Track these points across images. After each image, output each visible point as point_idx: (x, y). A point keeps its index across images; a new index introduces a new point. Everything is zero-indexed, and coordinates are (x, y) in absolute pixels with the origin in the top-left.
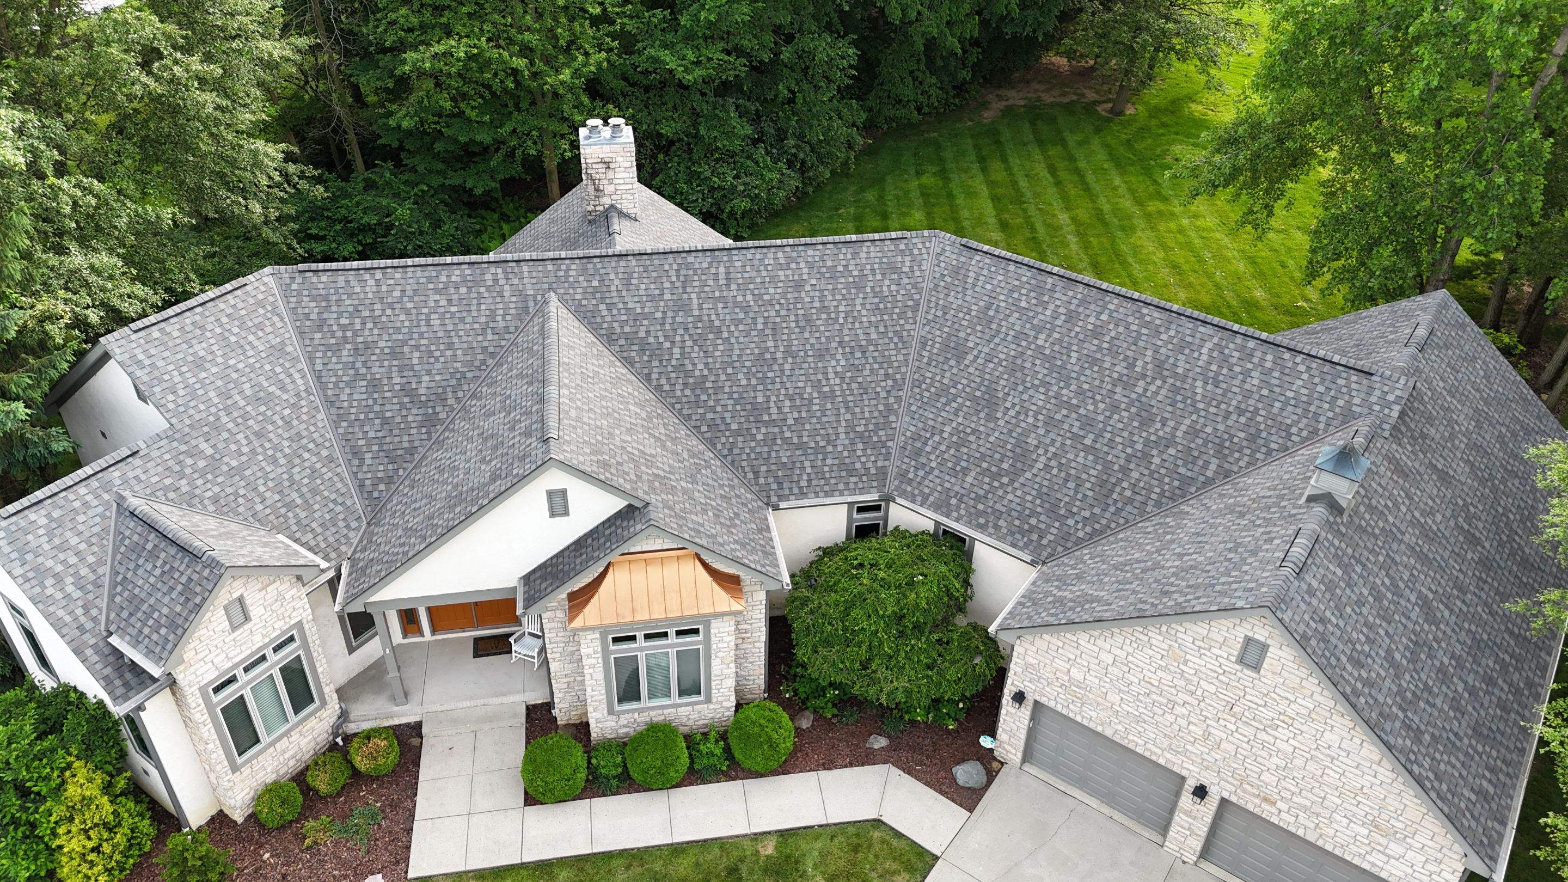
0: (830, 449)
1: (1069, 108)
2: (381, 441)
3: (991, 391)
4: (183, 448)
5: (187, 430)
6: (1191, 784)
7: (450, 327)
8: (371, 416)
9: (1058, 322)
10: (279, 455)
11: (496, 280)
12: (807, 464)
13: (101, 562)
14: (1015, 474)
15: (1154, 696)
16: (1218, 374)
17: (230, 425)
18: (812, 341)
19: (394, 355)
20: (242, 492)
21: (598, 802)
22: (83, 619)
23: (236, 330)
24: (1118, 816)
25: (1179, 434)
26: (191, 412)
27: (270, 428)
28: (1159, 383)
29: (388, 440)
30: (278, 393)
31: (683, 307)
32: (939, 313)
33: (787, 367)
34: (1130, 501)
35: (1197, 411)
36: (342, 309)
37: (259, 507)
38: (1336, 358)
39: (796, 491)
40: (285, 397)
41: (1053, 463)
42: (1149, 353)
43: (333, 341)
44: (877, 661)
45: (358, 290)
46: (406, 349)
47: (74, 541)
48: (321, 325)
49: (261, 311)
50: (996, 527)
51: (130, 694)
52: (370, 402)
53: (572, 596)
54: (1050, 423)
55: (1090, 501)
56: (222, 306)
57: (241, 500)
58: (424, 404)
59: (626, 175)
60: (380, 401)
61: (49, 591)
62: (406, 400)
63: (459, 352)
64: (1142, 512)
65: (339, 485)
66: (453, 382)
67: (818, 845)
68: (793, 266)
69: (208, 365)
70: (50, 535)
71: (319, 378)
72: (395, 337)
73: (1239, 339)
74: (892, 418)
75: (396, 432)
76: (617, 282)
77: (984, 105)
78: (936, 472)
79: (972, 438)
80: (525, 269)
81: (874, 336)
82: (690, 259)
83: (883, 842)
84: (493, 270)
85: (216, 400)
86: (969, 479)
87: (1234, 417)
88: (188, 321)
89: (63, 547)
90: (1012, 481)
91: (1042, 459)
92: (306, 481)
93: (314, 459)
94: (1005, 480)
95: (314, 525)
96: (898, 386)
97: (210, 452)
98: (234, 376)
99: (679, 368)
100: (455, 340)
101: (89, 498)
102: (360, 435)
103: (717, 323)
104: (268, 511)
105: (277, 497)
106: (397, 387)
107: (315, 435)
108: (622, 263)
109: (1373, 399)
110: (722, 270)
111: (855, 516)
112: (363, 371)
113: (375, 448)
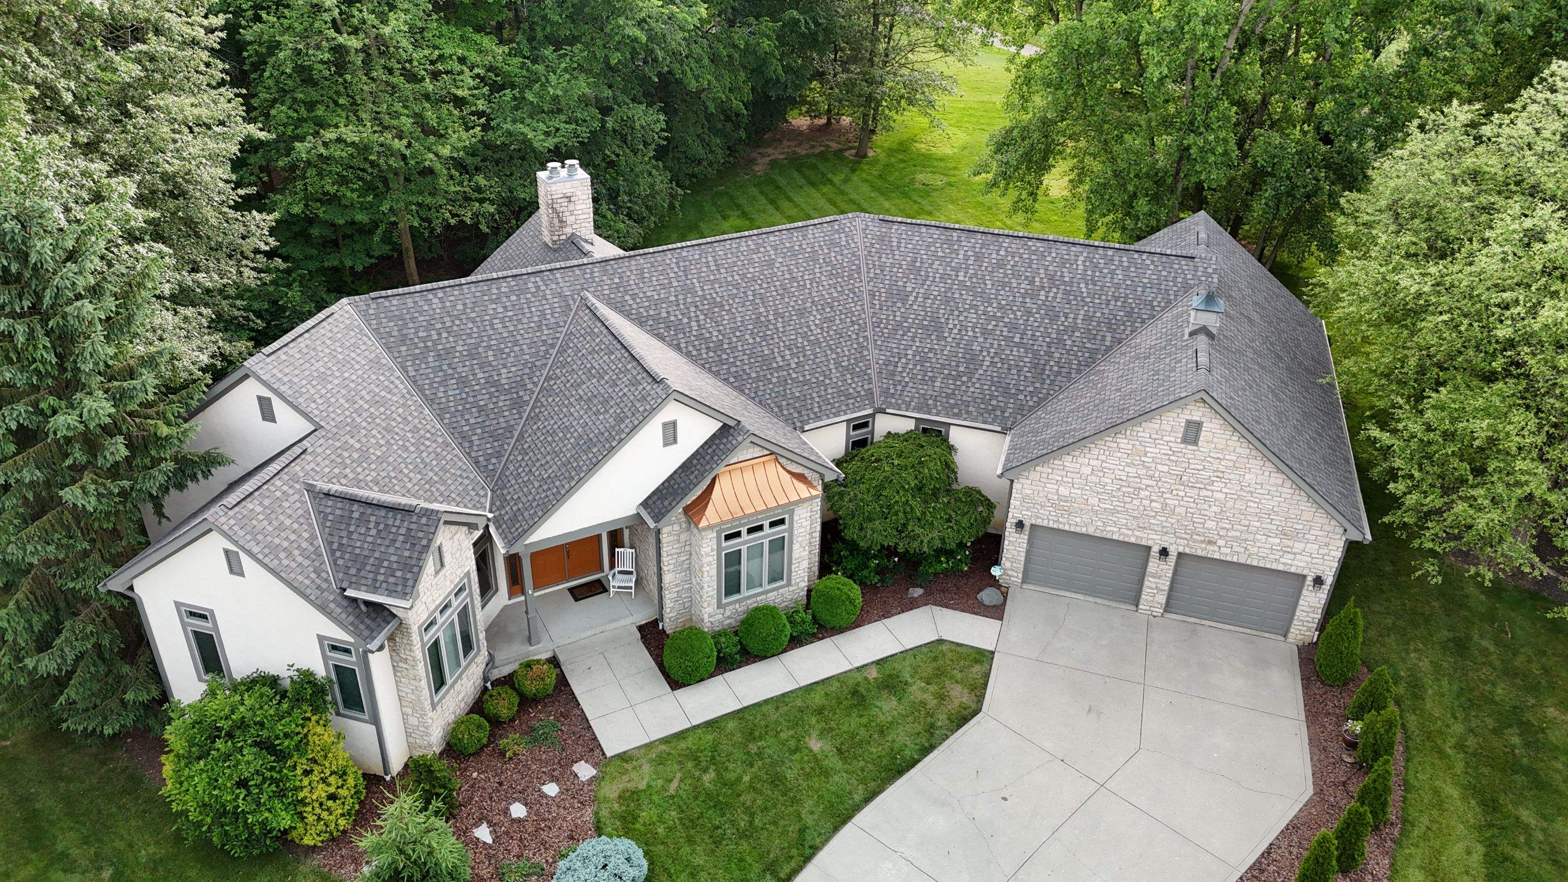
0: (828, 381)
1: (823, 156)
2: (482, 425)
3: (935, 319)
4: (338, 444)
5: (335, 430)
6: (1156, 549)
7: (512, 328)
8: (468, 406)
9: (970, 262)
10: (407, 444)
11: (538, 287)
12: (814, 395)
13: (313, 537)
14: (970, 373)
15: (1124, 489)
16: (1093, 277)
17: (364, 424)
18: (792, 304)
19: (471, 356)
20: (393, 474)
21: (729, 676)
22: (318, 581)
23: (340, 350)
24: (1099, 601)
25: (1079, 321)
26: (333, 416)
27: (394, 424)
28: (1054, 290)
29: (487, 423)
30: (389, 396)
31: (691, 291)
32: (878, 271)
33: (779, 325)
34: (1059, 373)
35: (1086, 304)
36: (417, 325)
37: (409, 485)
38: (1169, 252)
39: (812, 416)
40: (395, 399)
41: (996, 360)
42: (1042, 271)
43: (417, 351)
44: (911, 523)
45: (426, 308)
46: (480, 350)
47: (288, 522)
48: (403, 339)
49: (352, 333)
50: (968, 412)
51: (375, 634)
52: (464, 396)
53: (687, 510)
54: (985, 332)
55: (1031, 379)
56: (323, 331)
57: (394, 481)
58: (508, 392)
59: (583, 206)
60: (471, 394)
61: (285, 562)
62: (493, 390)
63: (524, 347)
64: (1069, 379)
65: (460, 464)
66: (527, 371)
67: (907, 663)
68: (762, 250)
69: (330, 379)
70: (267, 517)
71: (415, 382)
72: (468, 341)
73: (1101, 251)
74: (865, 353)
75: (492, 416)
76: (633, 277)
77: (752, 162)
78: (911, 385)
79: (931, 355)
80: (558, 275)
81: (835, 295)
82: (684, 254)
83: (952, 651)
84: (532, 279)
85: (347, 405)
86: (938, 384)
87: (1113, 303)
88: (302, 345)
89: (281, 528)
90: (970, 379)
91: (988, 358)
92: (434, 463)
93: (434, 445)
94: (965, 379)
95: (453, 495)
96: (863, 328)
97: (357, 446)
98: (352, 385)
99: (700, 337)
100: (519, 337)
101: (285, 488)
102: (464, 423)
103: (718, 299)
104: (417, 488)
105: (419, 477)
106: (482, 381)
107: (428, 427)
108: (633, 263)
109: (1200, 274)
110: (710, 259)
111: (852, 433)
112: (450, 371)
113: (479, 431)
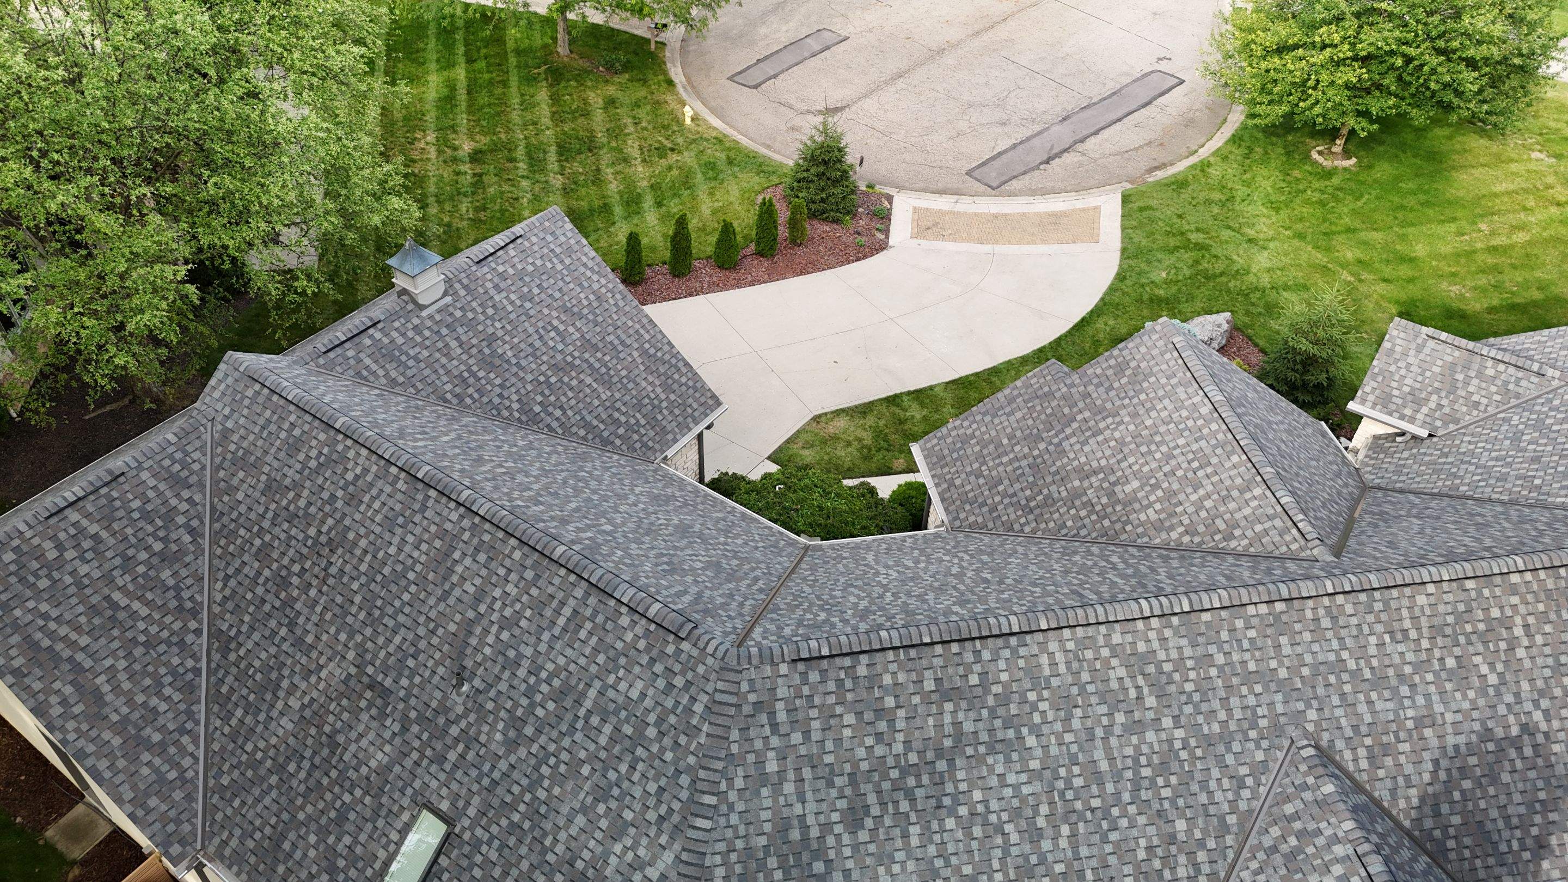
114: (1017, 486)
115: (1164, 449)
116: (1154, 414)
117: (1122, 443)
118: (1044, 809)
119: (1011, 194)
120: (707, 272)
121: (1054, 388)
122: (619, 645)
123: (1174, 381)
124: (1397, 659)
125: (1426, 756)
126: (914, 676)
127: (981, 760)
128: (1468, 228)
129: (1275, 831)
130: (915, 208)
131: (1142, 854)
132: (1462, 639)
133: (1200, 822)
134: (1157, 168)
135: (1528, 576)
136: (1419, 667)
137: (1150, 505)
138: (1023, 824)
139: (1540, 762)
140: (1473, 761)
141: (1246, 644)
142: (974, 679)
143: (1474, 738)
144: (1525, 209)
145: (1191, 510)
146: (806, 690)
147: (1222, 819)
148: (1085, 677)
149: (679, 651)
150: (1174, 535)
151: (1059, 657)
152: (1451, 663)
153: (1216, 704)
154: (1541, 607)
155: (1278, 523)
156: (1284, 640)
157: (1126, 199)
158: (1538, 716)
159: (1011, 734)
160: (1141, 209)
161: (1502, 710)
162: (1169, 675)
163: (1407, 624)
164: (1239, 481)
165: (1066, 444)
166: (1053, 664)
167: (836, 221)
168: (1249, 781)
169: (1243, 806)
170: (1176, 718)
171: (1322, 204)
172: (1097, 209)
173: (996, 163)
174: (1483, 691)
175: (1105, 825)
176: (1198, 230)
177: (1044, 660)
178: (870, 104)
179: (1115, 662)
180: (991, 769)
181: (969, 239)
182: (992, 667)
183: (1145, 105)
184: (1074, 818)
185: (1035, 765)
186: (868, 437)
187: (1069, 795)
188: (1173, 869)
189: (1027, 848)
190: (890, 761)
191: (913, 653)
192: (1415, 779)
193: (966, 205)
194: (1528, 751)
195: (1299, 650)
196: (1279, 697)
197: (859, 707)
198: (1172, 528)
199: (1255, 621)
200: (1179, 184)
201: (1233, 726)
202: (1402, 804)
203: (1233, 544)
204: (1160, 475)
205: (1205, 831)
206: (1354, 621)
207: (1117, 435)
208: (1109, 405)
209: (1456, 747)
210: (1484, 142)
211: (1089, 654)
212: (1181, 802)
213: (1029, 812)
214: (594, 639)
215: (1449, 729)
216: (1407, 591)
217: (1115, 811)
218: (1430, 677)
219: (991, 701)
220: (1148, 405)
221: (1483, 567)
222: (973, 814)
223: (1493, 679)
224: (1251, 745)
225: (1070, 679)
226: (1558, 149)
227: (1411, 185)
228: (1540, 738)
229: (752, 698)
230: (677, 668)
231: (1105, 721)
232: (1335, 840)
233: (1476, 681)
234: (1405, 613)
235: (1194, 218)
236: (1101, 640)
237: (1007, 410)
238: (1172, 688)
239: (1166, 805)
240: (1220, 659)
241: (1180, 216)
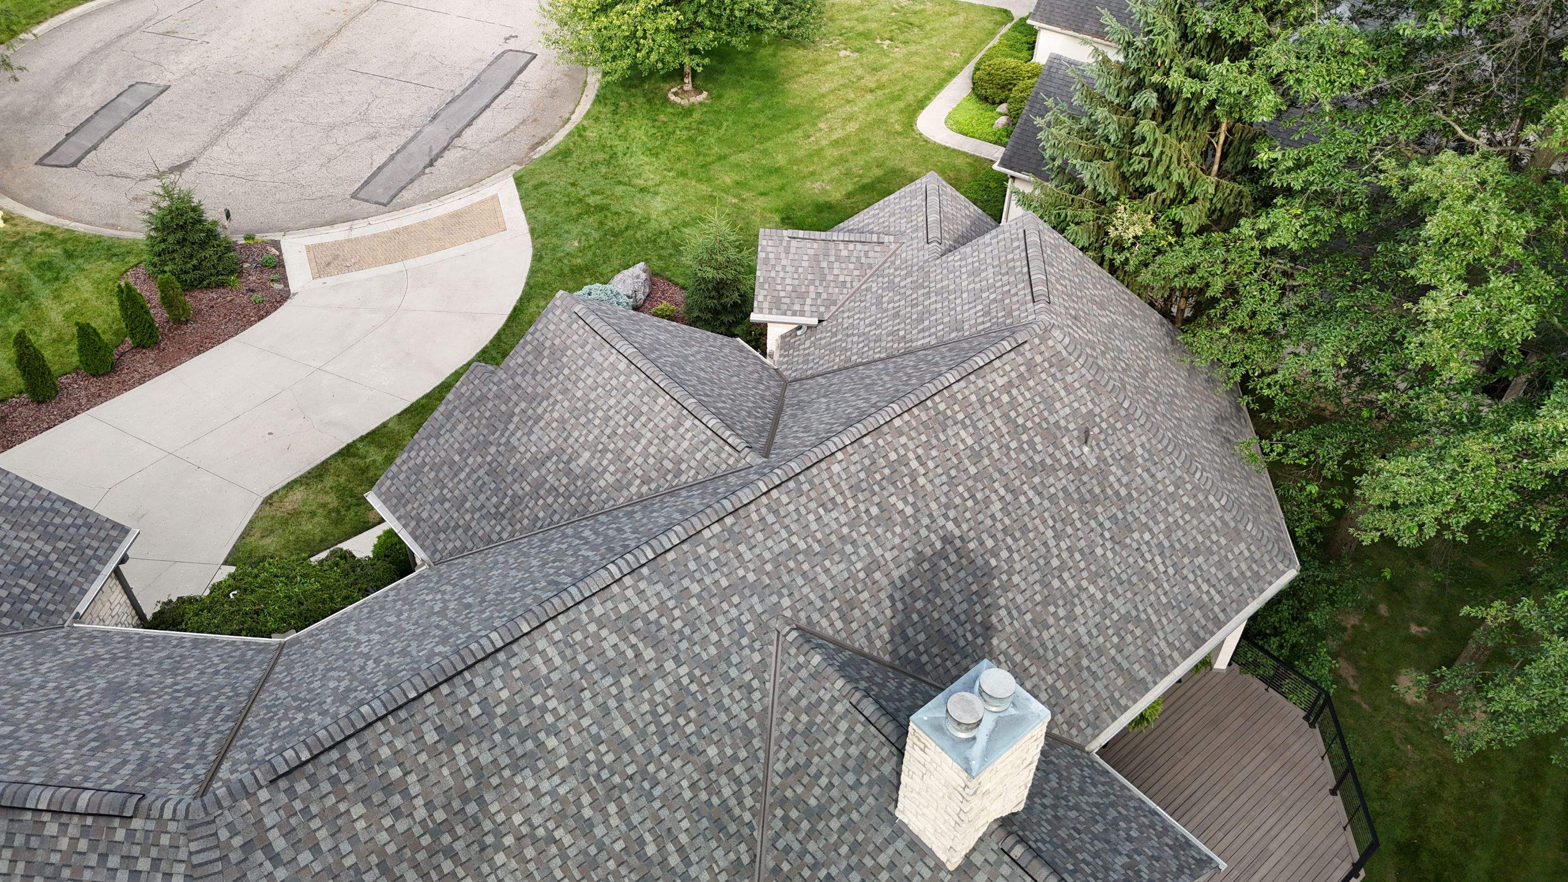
114: (482, 497)
115: (600, 413)
116: (581, 384)
117: (562, 421)
118: (586, 799)
119: (405, 206)
120: (80, 387)
121: (485, 390)
122: (55, 858)
123: (588, 348)
124: (834, 526)
125: (883, 595)
126: (412, 736)
127: (508, 784)
128: (811, 131)
129: (789, 717)
130: (308, 247)
131: (687, 795)
132: (876, 488)
133: (728, 740)
134: (539, 144)
135: (906, 417)
136: (852, 525)
137: (605, 470)
138: (571, 823)
139: (964, 561)
140: (917, 583)
141: (713, 566)
142: (475, 711)
143: (912, 564)
144: (848, 102)
145: (640, 461)
146: (298, 805)
147: (744, 727)
148: (582, 658)
149: (131, 833)
150: (634, 489)
151: (552, 652)
152: (874, 511)
153: (706, 630)
154: (924, 438)
155: (712, 445)
156: (742, 548)
157: (519, 181)
158: (950, 526)
159: (530, 745)
160: (536, 187)
161: (924, 532)
162: (657, 622)
163: (832, 493)
164: (670, 420)
165: (513, 440)
166: (548, 661)
167: (221, 285)
168: (755, 683)
169: (757, 707)
170: (676, 658)
171: (691, 140)
172: (495, 198)
173: (380, 178)
174: (905, 524)
175: (646, 785)
176: (593, 193)
177: (538, 660)
178: (218, 151)
179: (604, 633)
180: (522, 788)
181: (377, 263)
182: (489, 690)
183: (507, 87)
184: (616, 793)
185: (562, 763)
186: (331, 500)
187: (605, 774)
188: (719, 793)
189: (583, 843)
190: (417, 830)
191: (403, 714)
192: (881, 619)
193: (361, 229)
194: (953, 557)
195: (757, 551)
196: (755, 599)
197: (364, 794)
198: (630, 484)
199: (713, 542)
200: (563, 154)
201: (726, 642)
202: (878, 643)
203: (683, 478)
204: (604, 439)
205: (734, 746)
206: (792, 507)
207: (556, 415)
208: (539, 390)
209: (902, 578)
210: (800, 52)
211: (578, 636)
212: (705, 731)
213: (572, 809)
214: (21, 866)
215: (892, 566)
216: (823, 465)
217: (651, 768)
218: (863, 529)
219: (499, 723)
220: (573, 378)
221: (871, 423)
222: (519, 839)
223: (909, 511)
224: (747, 651)
225: (568, 668)
226: (856, 44)
227: (757, 105)
228: (958, 543)
229: (237, 841)
230: (136, 851)
231: (614, 690)
232: (834, 701)
233: (898, 518)
234: (828, 484)
235: (586, 182)
236: (585, 618)
237: (448, 426)
238: (664, 632)
239: (694, 739)
240: (695, 588)
241: (573, 185)
